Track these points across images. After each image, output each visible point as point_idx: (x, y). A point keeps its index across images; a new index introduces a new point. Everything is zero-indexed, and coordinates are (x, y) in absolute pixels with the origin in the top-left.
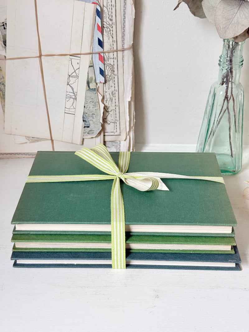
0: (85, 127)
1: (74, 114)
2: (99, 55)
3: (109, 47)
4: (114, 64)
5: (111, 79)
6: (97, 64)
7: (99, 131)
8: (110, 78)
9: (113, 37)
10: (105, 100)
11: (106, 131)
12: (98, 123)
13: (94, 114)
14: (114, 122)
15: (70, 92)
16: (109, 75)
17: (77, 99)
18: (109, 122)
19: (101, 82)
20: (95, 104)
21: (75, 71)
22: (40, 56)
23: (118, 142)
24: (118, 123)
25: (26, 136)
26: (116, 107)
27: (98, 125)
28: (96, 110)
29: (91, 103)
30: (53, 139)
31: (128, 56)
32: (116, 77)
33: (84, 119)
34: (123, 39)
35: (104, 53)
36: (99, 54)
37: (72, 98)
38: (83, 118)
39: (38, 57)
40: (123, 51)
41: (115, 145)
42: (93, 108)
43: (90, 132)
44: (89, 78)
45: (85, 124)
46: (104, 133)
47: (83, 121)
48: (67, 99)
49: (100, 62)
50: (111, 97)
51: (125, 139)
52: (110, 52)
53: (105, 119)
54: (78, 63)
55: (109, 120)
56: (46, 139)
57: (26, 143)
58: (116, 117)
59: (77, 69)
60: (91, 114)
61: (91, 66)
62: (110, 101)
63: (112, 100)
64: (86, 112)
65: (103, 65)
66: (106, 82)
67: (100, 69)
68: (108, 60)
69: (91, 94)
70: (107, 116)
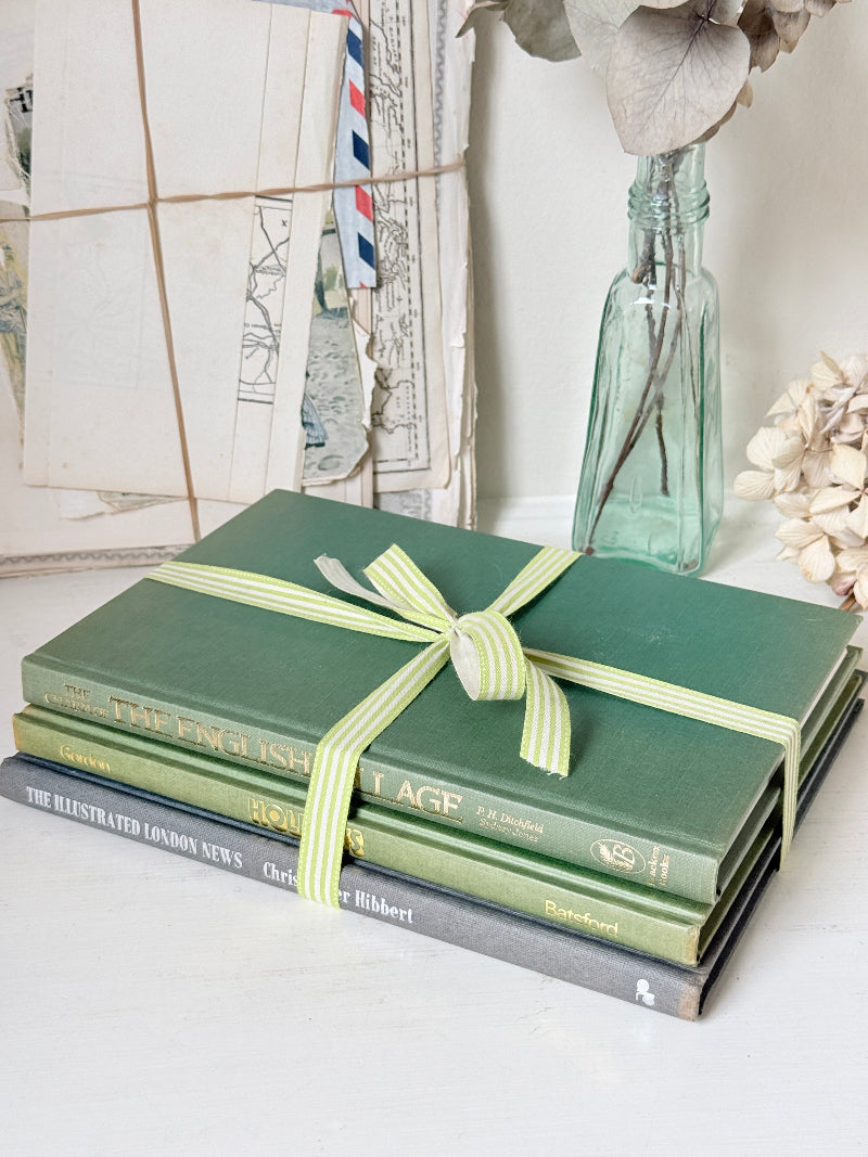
0: (308, 446)
1: (271, 403)
2: (357, 192)
3: (391, 162)
4: (406, 222)
5: (397, 274)
6: (350, 221)
7: (359, 457)
8: (395, 271)
9: (402, 129)
10: (379, 346)
11: (379, 459)
12: (356, 430)
13: (342, 399)
14: (406, 422)
15: (256, 326)
16: (391, 258)
17: (281, 349)
18: (392, 426)
19: (363, 287)
20: (344, 362)
21: (274, 252)
22: (153, 203)
23: (422, 493)
24: (421, 426)
25: (99, 491)
26: (415, 371)
27: (355, 434)
28: (347, 383)
29: (330, 359)
30: (195, 495)
31: (453, 188)
32: (414, 267)
33: (305, 419)
34: (436, 135)
35: (373, 182)
36: (357, 186)
37: (265, 346)
38: (303, 416)
39: (144, 206)
40: (436, 175)
41: (413, 504)
42: (336, 376)
43: (328, 464)
44: (324, 271)
45: (308, 435)
46: (374, 463)
47: (304, 424)
48: (247, 351)
49: (361, 216)
50: (398, 336)
51: (446, 481)
52: (394, 181)
53: (378, 413)
54: (284, 224)
55: (392, 418)
56: (171, 498)
57: (100, 514)
58: (415, 407)
59: (282, 243)
60: (331, 398)
61: (330, 231)
62: (395, 351)
63: (399, 347)
64: (313, 393)
65: (372, 224)
66: (379, 285)
67: (361, 238)
68: (385, 208)
69: (328, 328)
70: (386, 403)
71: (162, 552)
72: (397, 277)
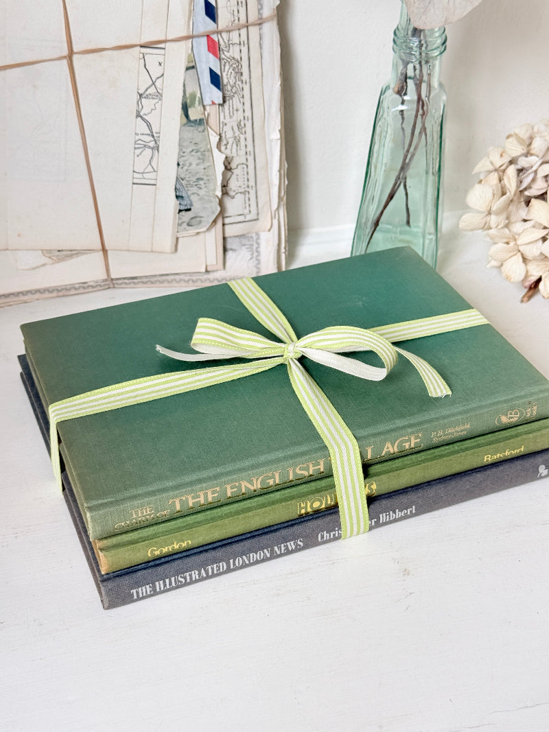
0: (180, 211)
1: (155, 185)
2: (208, 40)
3: (230, 17)
4: (241, 58)
5: (235, 93)
6: (204, 60)
7: (215, 217)
8: (234, 91)
10: (224, 142)
11: (226, 215)
12: (212, 199)
13: (202, 179)
14: (243, 190)
15: (143, 134)
16: (232, 83)
17: (160, 149)
18: (234, 194)
19: (213, 103)
20: (202, 155)
21: (154, 83)
22: (70, 55)
23: (254, 235)
24: (253, 192)
25: (42, 250)
26: (248, 156)
27: (211, 202)
28: (205, 169)
29: (193, 153)
30: (107, 248)
31: (271, 35)
32: (247, 88)
33: (178, 194)
35: (219, 32)
36: (208, 36)
37: (150, 147)
38: (176, 192)
39: (65, 57)
40: (260, 24)
41: (247, 243)
42: (197, 165)
43: (194, 222)
44: (188, 95)
45: (180, 204)
46: (223, 218)
47: (177, 197)
48: (138, 152)
49: (211, 56)
50: (236, 134)
51: (269, 227)
52: (232, 30)
53: (225, 186)
54: (160, 64)
55: (233, 189)
56: (91, 251)
57: (44, 265)
58: (248, 180)
59: (158, 78)
60: (194, 180)
61: (191, 68)
62: (235, 146)
63: (238, 141)
64: (183, 176)
65: (218, 61)
66: (224, 101)
67: (211, 71)
68: (227, 49)
69: (192, 133)
70: (229, 179)
71: (85, 285)
72: (236, 95)
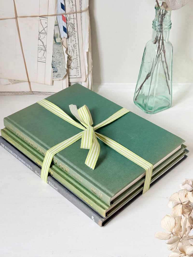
0: (54, 72)
1: (45, 62)
2: (62, 16)
3: (70, 10)
4: (74, 23)
5: (72, 35)
6: (61, 23)
7: (65, 75)
8: (72, 34)
9: (72, 2)
10: (69, 51)
11: (70, 75)
12: (64, 69)
13: (61, 62)
14: (76, 67)
15: (41, 45)
16: (71, 31)
17: (47, 50)
18: (73, 68)
19: (64, 38)
20: (61, 54)
21: (44, 29)
22: (16, 18)
23: (80, 83)
24: (79, 68)
25: (9, 79)
26: (77, 56)
28: (61, 59)
29: (58, 53)
30: (30, 81)
31: (85, 16)
32: (76, 33)
33: (53, 66)
34: (80, 3)
35: (66, 14)
36: (62, 15)
37: (43, 50)
38: (52, 66)
39: (14, 18)
40: (81, 13)
42: (59, 57)
43: (58, 76)
44: (55, 34)
45: (54, 70)
46: (69, 76)
47: (52, 67)
48: (39, 51)
49: (63, 22)
50: (73, 49)
51: (85, 81)
52: (71, 14)
53: (69, 65)
55: (72, 66)
56: (25, 81)
57: (9, 84)
58: (77, 64)
59: (46, 27)
60: (58, 62)
61: (57, 25)
62: (72, 52)
63: (74, 51)
64: (54, 60)
65: (66, 24)
66: (68, 37)
67: (64, 27)
68: (69, 20)
69: (57, 47)
70: (71, 63)
71: (24, 92)
72: (72, 36)
